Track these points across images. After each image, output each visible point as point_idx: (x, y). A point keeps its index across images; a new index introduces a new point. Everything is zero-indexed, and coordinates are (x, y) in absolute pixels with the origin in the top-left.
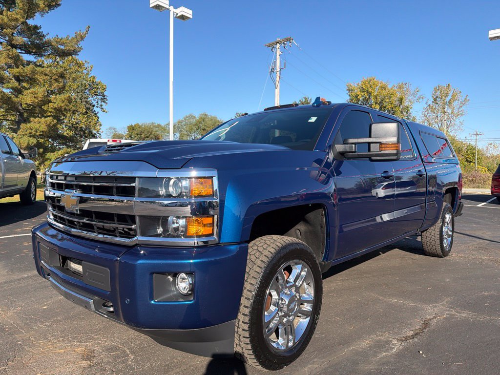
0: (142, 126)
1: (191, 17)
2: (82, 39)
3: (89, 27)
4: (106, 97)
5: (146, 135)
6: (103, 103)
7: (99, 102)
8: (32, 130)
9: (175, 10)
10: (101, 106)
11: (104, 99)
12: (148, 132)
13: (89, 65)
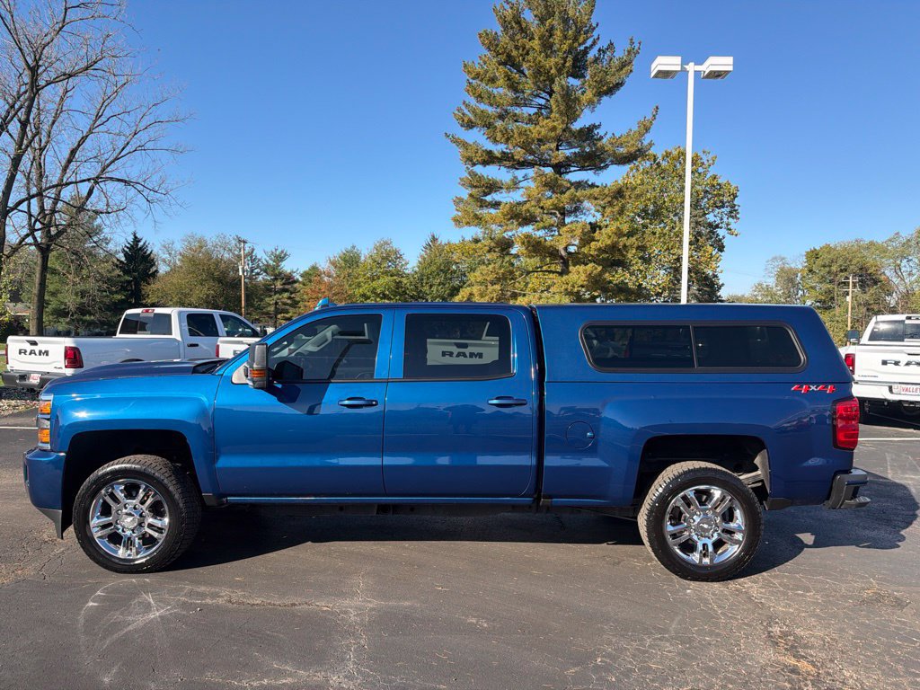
0: (835, 249)
1: (730, 68)
2: (647, 130)
3: (657, 108)
4: (736, 208)
5: (841, 266)
6: (730, 219)
7: (725, 220)
8: (567, 284)
9: (698, 68)
10: (728, 225)
11: (733, 213)
12: (846, 259)
13: (710, 157)
